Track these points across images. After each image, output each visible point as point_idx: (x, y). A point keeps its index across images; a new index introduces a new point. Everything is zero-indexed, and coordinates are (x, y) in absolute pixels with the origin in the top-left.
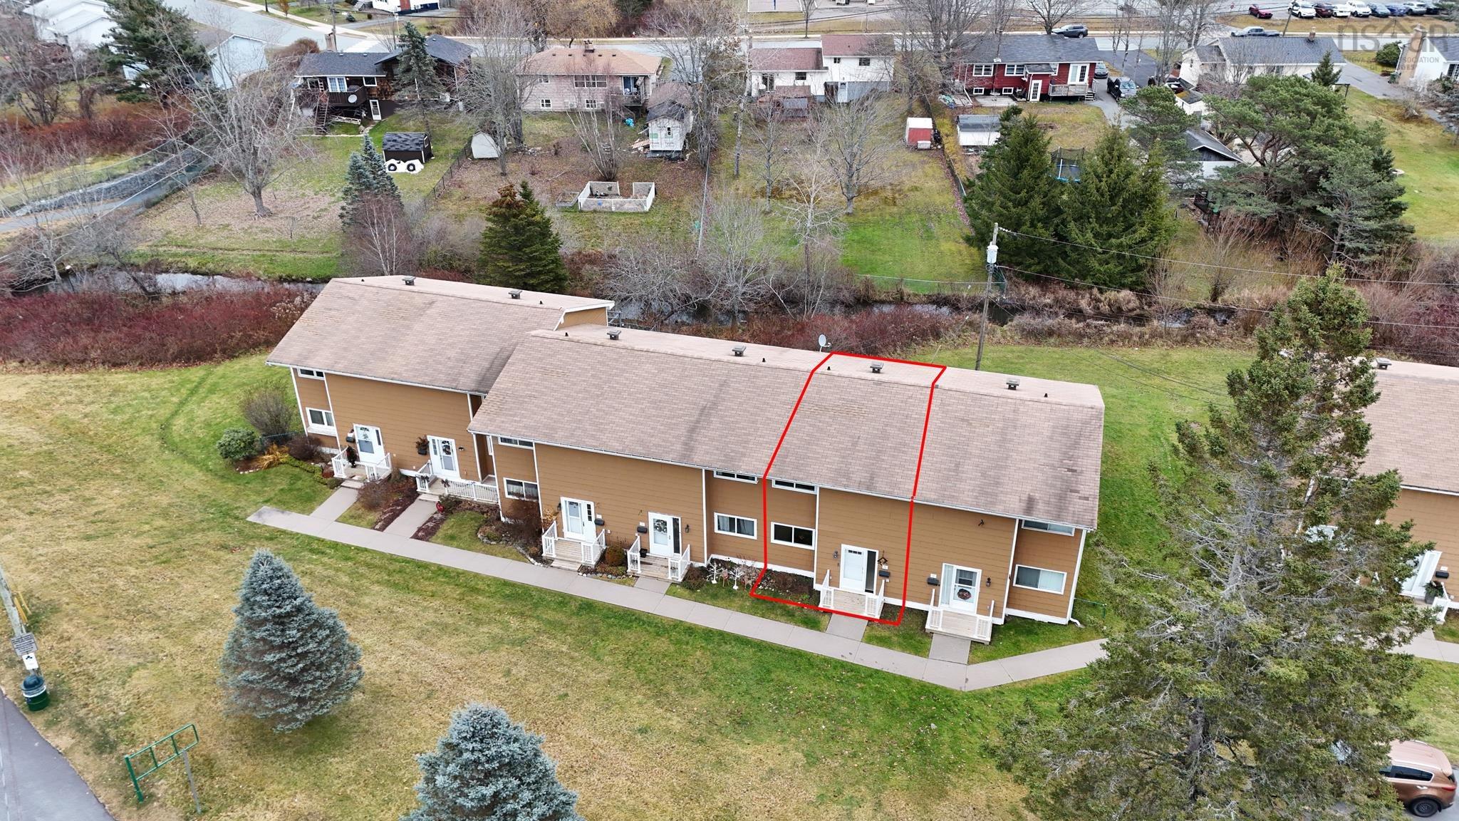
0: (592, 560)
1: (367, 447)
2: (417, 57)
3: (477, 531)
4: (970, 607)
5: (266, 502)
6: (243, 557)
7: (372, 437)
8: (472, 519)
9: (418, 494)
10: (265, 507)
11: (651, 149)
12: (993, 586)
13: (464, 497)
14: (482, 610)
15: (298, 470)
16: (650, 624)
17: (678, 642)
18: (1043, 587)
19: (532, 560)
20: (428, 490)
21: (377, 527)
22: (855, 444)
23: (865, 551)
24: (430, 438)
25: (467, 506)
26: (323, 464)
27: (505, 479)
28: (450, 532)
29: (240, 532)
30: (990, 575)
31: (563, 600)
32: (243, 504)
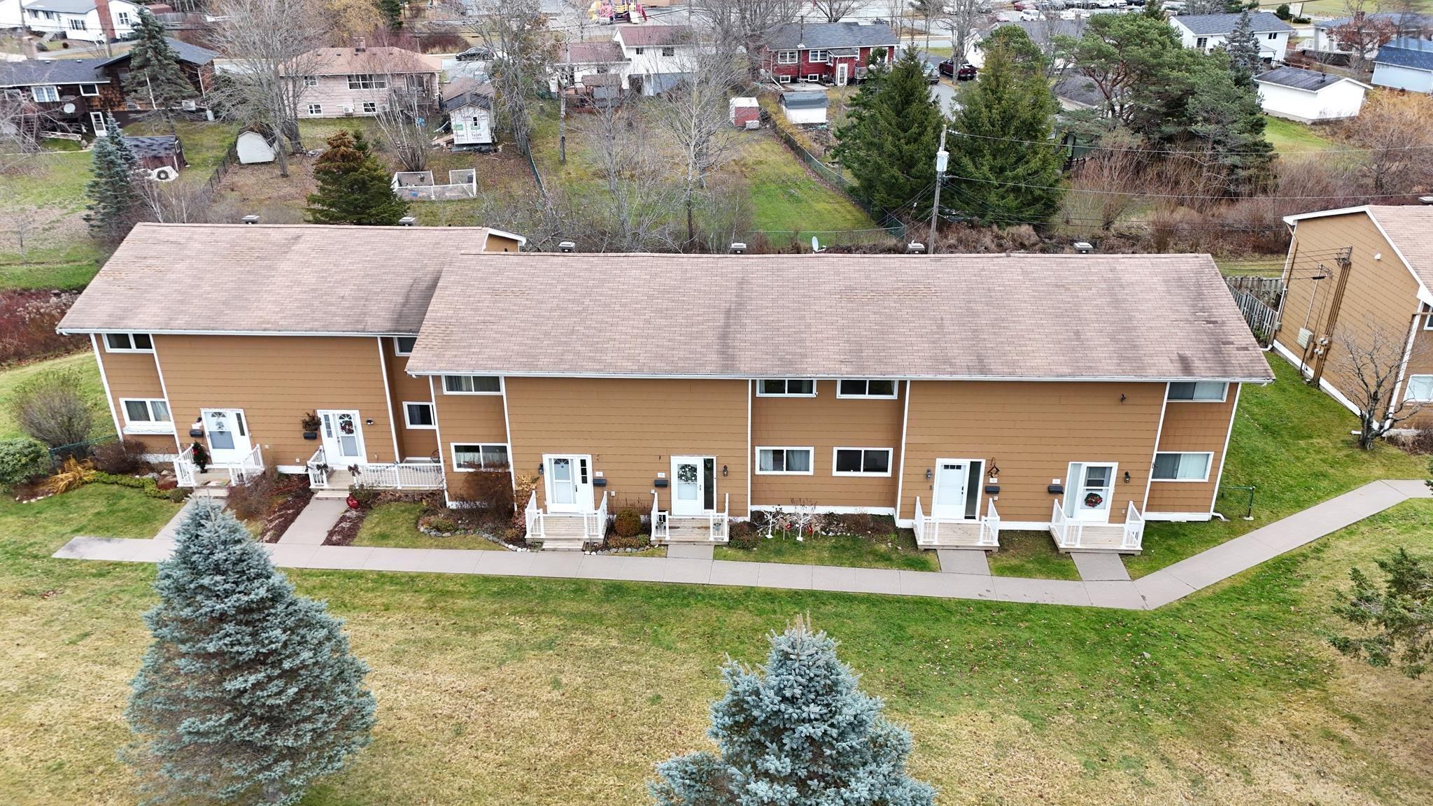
0: (600, 534)
1: (224, 439)
2: (155, 49)
3: (417, 523)
4: (1100, 515)
5: (78, 531)
6: (65, 602)
7: (231, 424)
8: (403, 512)
9: (312, 493)
10: (78, 538)
11: (456, 142)
12: (1132, 482)
13: (382, 487)
14: (469, 616)
15: (116, 487)
16: (712, 596)
17: (761, 613)
18: (1181, 477)
19: (511, 546)
20: (326, 486)
21: (267, 538)
22: (941, 326)
23: (966, 463)
24: (320, 414)
25: (390, 497)
26: (155, 475)
27: (453, 445)
28: (377, 530)
29: (48, 573)
30: (1127, 468)
31: (580, 588)
32: (40, 538)
